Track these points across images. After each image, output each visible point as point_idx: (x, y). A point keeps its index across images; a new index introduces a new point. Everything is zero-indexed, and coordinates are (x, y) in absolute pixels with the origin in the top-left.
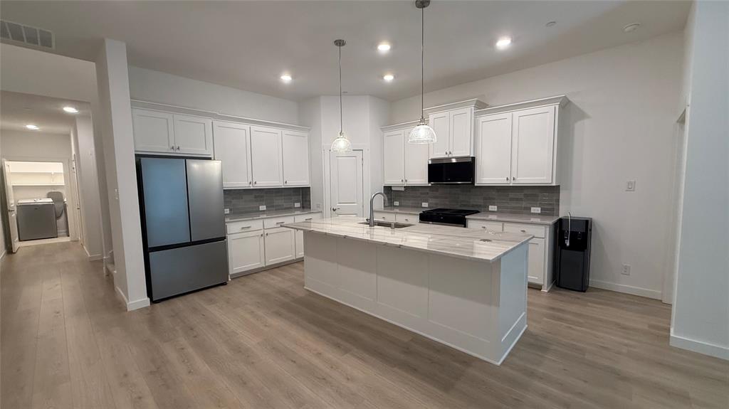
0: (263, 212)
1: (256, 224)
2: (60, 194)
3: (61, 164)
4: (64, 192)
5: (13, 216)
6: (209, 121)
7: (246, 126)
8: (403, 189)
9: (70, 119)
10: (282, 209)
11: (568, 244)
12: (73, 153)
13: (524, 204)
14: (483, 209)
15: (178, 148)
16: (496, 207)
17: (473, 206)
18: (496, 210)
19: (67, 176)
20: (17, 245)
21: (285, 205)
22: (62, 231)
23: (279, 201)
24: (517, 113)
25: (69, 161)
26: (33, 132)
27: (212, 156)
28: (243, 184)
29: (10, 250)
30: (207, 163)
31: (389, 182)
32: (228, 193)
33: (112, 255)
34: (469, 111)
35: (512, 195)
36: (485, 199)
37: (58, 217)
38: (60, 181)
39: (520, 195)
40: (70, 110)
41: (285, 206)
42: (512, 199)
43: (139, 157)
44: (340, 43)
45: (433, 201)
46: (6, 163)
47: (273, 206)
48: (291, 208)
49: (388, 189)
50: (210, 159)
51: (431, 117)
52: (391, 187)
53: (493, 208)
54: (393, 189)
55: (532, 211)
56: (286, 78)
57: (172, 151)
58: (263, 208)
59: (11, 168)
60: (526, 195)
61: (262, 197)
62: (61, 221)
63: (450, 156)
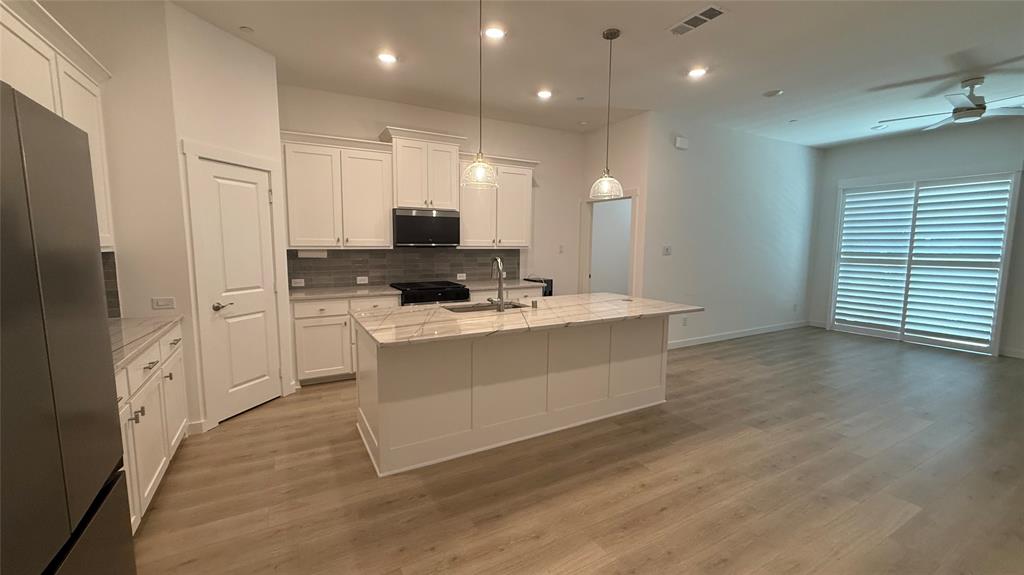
8: (325, 255)
14: (450, 278)
16: (465, 275)
18: (464, 279)
31: (296, 244)
35: (480, 260)
36: (452, 265)
42: (481, 265)
45: (376, 272)
49: (294, 255)
51: (398, 142)
52: (297, 251)
54: (301, 255)
63: (430, 207)
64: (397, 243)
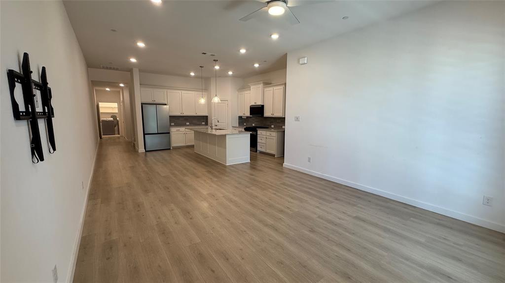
1: (182, 129)
2: (116, 116)
3: (117, 104)
4: (117, 116)
5: (101, 124)
6: (165, 90)
7: (180, 92)
8: (246, 118)
9: (122, 88)
10: (196, 125)
12: (121, 100)
14: (270, 126)
15: (155, 101)
17: (267, 125)
18: (273, 127)
19: (119, 109)
20: (103, 136)
21: (198, 123)
22: (116, 132)
23: (195, 121)
24: (274, 88)
25: (120, 102)
26: (107, 91)
27: (166, 103)
28: (178, 113)
29: (101, 138)
30: (165, 106)
32: (171, 117)
33: (135, 138)
34: (261, 86)
35: (277, 121)
37: (115, 127)
38: (116, 111)
40: (122, 85)
43: (142, 104)
45: (256, 123)
46: (100, 103)
47: (192, 123)
48: (200, 124)
49: (240, 118)
50: (166, 104)
51: (251, 87)
52: (242, 117)
56: (192, 74)
57: (152, 102)
58: (188, 124)
59: (101, 105)
61: (187, 119)
62: (116, 128)
63: (256, 104)
64: (250, 115)
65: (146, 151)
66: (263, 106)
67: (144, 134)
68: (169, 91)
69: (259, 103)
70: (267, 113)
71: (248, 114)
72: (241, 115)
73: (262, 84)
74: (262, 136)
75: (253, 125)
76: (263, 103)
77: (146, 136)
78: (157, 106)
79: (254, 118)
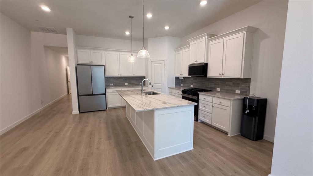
0: (127, 86)
5: (70, 83)
6: (103, 52)
7: (118, 53)
8: (183, 78)
10: (135, 85)
11: (246, 112)
13: (232, 88)
14: (214, 89)
15: (92, 62)
16: (220, 89)
17: (210, 88)
18: (219, 90)
23: (133, 82)
24: (226, 39)
28: (115, 75)
31: (176, 75)
34: (205, 39)
35: (227, 83)
39: (231, 83)
41: (136, 84)
42: (227, 85)
43: (77, 65)
44: (131, 17)
45: (194, 84)
46: (68, 67)
47: (131, 84)
48: (139, 85)
49: (177, 78)
50: (104, 66)
51: (191, 44)
52: (179, 77)
53: (218, 89)
55: (236, 92)
56: (127, 33)
57: (90, 63)
58: (126, 84)
60: (234, 84)
61: (126, 80)
63: (197, 63)
64: (189, 75)
65: (80, 113)
66: (206, 64)
67: (79, 96)
68: (107, 52)
69: (201, 60)
70: (212, 73)
71: (186, 74)
72: (178, 75)
73: (206, 37)
74: (206, 103)
75: (192, 86)
76: (207, 59)
77: (80, 97)
78: (92, 66)
79: (192, 79)
